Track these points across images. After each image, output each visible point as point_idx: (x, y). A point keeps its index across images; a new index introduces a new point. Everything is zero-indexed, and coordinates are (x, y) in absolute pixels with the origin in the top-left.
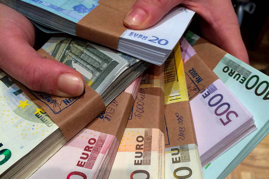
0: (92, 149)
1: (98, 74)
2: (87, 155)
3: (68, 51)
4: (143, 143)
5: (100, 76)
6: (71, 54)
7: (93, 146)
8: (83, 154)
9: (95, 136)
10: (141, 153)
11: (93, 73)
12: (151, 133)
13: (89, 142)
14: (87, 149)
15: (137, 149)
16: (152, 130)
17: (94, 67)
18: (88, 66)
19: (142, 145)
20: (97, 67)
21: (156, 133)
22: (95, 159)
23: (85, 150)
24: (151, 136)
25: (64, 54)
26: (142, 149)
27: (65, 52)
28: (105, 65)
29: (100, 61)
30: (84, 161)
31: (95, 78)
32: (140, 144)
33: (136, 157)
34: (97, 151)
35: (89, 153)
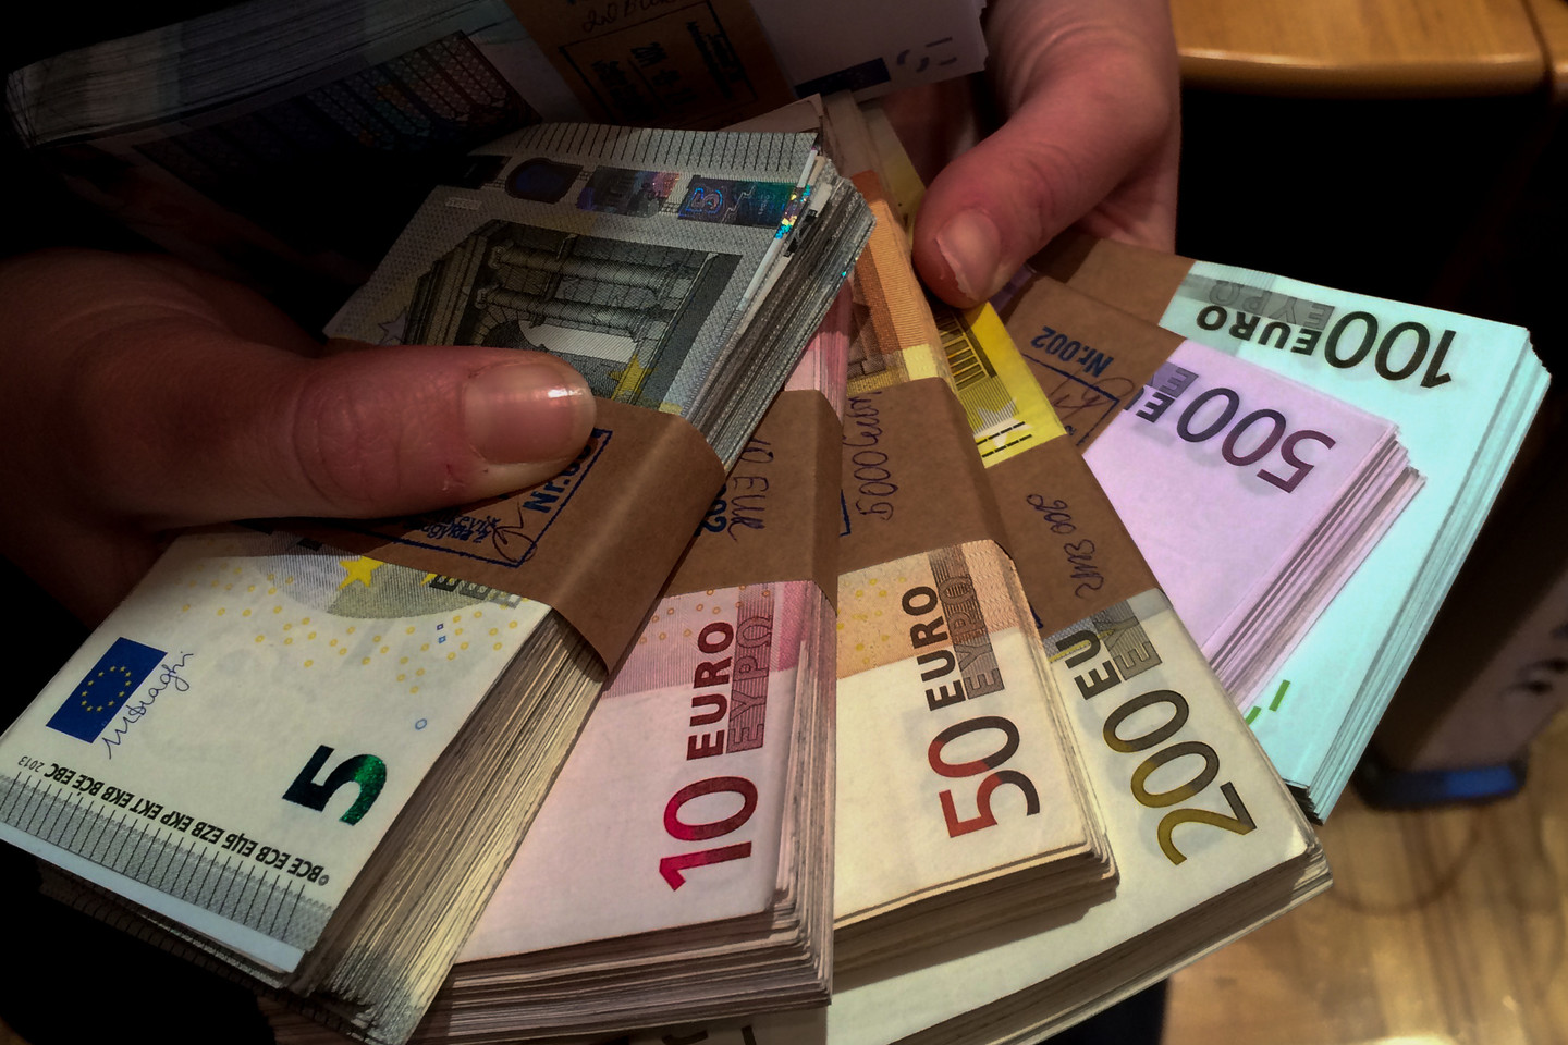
0: (729, 671)
1: (658, 330)
2: (718, 699)
3: (484, 291)
4: (938, 612)
5: (668, 336)
6: (504, 299)
7: (730, 652)
8: (697, 702)
9: (717, 610)
10: (945, 654)
11: (633, 335)
12: (963, 564)
13: (704, 647)
14: (706, 675)
15: (917, 643)
16: (961, 553)
17: (632, 311)
18: (603, 317)
19: (939, 622)
20: (646, 305)
21: (982, 559)
22: (761, 701)
23: (699, 682)
24: (968, 577)
25: (470, 304)
26: (943, 637)
27: (473, 296)
28: (682, 288)
29: (653, 281)
30: (711, 729)
31: (649, 350)
32: (927, 619)
33: (926, 677)
34: (753, 667)
35: (725, 690)
